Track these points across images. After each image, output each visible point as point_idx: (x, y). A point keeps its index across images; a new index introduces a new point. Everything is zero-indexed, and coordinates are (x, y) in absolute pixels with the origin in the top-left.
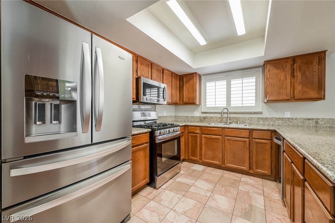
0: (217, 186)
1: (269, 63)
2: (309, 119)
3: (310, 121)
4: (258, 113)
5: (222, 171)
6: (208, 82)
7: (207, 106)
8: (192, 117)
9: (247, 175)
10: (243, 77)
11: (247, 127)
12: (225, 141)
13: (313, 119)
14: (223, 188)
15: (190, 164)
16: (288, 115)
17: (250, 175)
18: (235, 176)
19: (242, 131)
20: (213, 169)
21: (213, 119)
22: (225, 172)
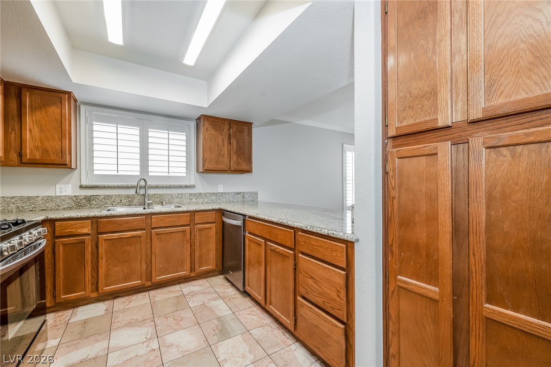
0: (158, 322)
1: (207, 119)
2: (238, 194)
3: (239, 195)
4: (190, 187)
5: (147, 294)
6: (96, 121)
7: (95, 172)
8: (49, 199)
9: (186, 282)
10: (169, 128)
11: (184, 208)
12: (153, 237)
13: (241, 193)
14: (169, 319)
15: (60, 314)
16: (221, 189)
17: (190, 281)
18: (172, 292)
19: (181, 216)
20: (127, 298)
21: (112, 200)
22: (152, 293)
